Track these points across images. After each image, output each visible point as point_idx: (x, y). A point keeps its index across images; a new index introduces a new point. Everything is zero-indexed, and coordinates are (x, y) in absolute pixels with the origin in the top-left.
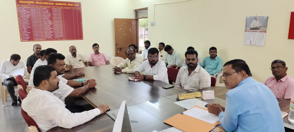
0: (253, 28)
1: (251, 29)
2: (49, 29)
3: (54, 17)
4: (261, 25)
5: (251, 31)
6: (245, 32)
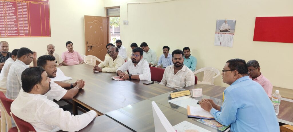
0: (223, 30)
1: (221, 31)
2: (12, 24)
3: (19, 11)
4: (230, 28)
5: (221, 33)
6: (216, 33)
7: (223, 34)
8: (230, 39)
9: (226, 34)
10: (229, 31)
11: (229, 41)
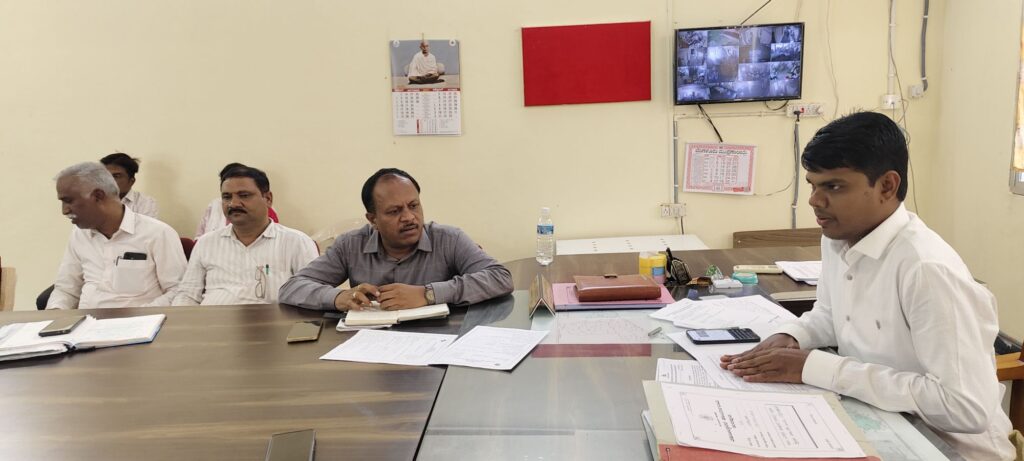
0: (418, 77)
1: (412, 82)
4: (442, 67)
5: (412, 90)
6: (393, 90)
7: (421, 90)
8: (447, 107)
9: (431, 90)
10: (441, 78)
11: (448, 114)
